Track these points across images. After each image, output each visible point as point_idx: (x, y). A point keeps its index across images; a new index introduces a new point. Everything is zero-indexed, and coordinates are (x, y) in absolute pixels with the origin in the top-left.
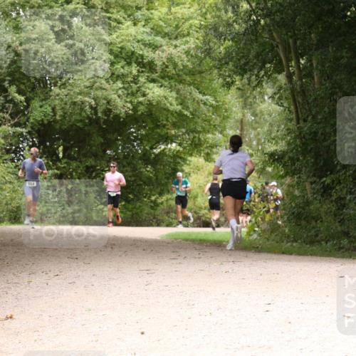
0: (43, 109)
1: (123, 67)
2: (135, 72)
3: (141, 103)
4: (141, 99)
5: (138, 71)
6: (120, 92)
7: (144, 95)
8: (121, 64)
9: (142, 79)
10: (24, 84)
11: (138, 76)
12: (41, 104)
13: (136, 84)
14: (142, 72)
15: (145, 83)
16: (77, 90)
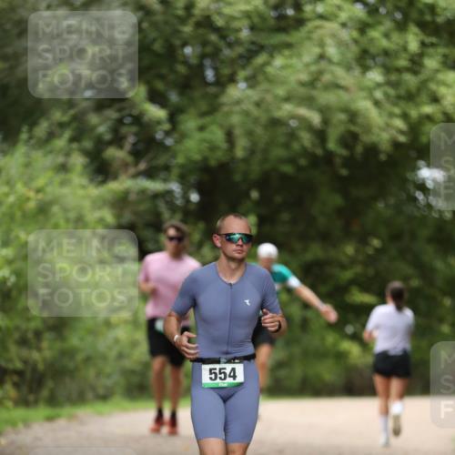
0: (206, 135)
1: (387, 35)
2: (414, 45)
3: (429, 118)
4: (428, 109)
5: (423, 44)
6: (378, 94)
7: (435, 99)
8: (382, 28)
9: (431, 63)
10: (162, 77)
11: (421, 55)
12: (200, 122)
13: (415, 73)
14: (433, 45)
15: (437, 71)
16: (281, 91)
